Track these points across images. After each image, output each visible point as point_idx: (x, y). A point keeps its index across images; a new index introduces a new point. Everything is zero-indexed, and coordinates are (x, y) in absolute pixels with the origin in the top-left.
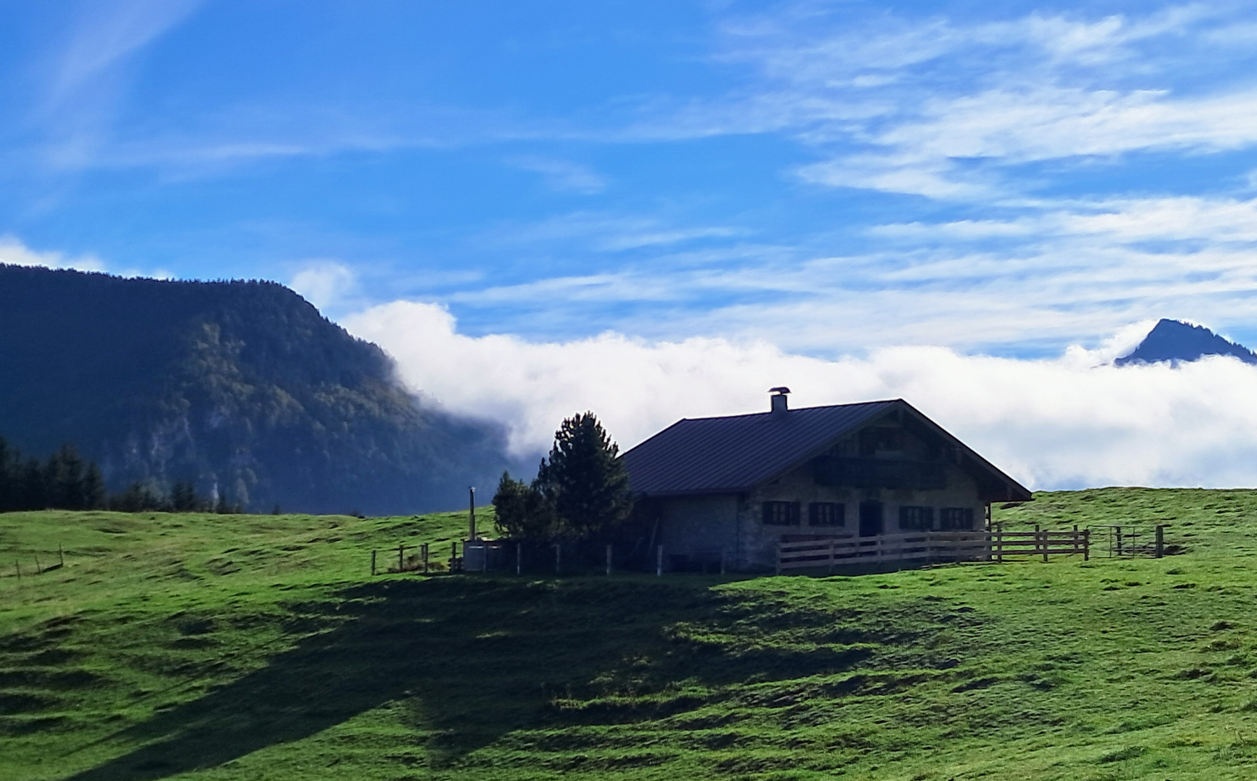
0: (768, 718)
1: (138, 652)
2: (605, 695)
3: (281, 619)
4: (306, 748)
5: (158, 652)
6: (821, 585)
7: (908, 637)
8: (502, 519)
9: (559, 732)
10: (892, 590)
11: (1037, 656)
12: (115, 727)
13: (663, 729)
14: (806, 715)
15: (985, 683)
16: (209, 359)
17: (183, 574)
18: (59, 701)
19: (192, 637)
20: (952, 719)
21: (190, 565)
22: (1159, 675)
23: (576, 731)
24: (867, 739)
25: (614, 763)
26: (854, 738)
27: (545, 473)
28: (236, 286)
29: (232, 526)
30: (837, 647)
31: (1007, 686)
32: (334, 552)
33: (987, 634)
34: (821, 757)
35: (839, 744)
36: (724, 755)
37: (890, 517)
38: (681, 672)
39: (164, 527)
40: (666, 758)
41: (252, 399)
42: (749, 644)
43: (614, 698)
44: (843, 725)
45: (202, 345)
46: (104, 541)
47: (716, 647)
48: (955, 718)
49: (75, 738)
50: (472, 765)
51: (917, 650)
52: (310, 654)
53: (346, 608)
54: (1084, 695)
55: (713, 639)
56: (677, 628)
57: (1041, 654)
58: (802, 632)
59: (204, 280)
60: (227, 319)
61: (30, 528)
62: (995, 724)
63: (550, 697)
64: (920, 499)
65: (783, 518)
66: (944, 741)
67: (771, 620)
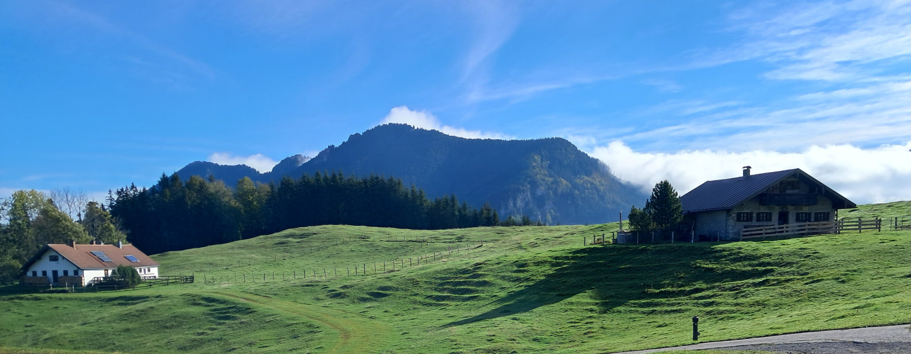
0: (729, 295)
1: (503, 274)
2: (666, 288)
3: (550, 262)
4: (556, 306)
5: (509, 274)
6: (757, 245)
7: (790, 264)
8: (631, 224)
9: (647, 301)
10: (787, 246)
11: (843, 270)
12: (494, 299)
13: (687, 300)
14: (743, 294)
15: (818, 281)
16: (537, 169)
17: (520, 248)
18: (477, 290)
19: (521, 269)
20: (801, 295)
21: (523, 245)
22: (894, 276)
23: (653, 301)
24: (766, 303)
25: (667, 312)
26: (761, 302)
27: (648, 205)
28: (547, 140)
29: (541, 230)
30: (760, 268)
31: (827, 282)
32: (573, 238)
33: (822, 262)
34: (746, 309)
35: (754, 304)
36: (709, 309)
37: (792, 217)
38: (697, 279)
39: (518, 231)
40: (687, 310)
41: (552, 183)
42: (725, 268)
43: (669, 289)
44: (757, 298)
45: (534, 164)
46: (497, 237)
47: (712, 269)
48: (802, 295)
49: (482, 303)
50: (614, 312)
51: (792, 269)
52: (559, 274)
53: (573, 258)
54: (859, 285)
55: (710, 266)
56: (697, 262)
57: (845, 269)
58: (746, 263)
59: (535, 139)
60: (543, 153)
61: (473, 233)
62: (818, 296)
63: (645, 288)
64: (806, 209)
65: (745, 219)
66: (796, 303)
67: (735, 259)
